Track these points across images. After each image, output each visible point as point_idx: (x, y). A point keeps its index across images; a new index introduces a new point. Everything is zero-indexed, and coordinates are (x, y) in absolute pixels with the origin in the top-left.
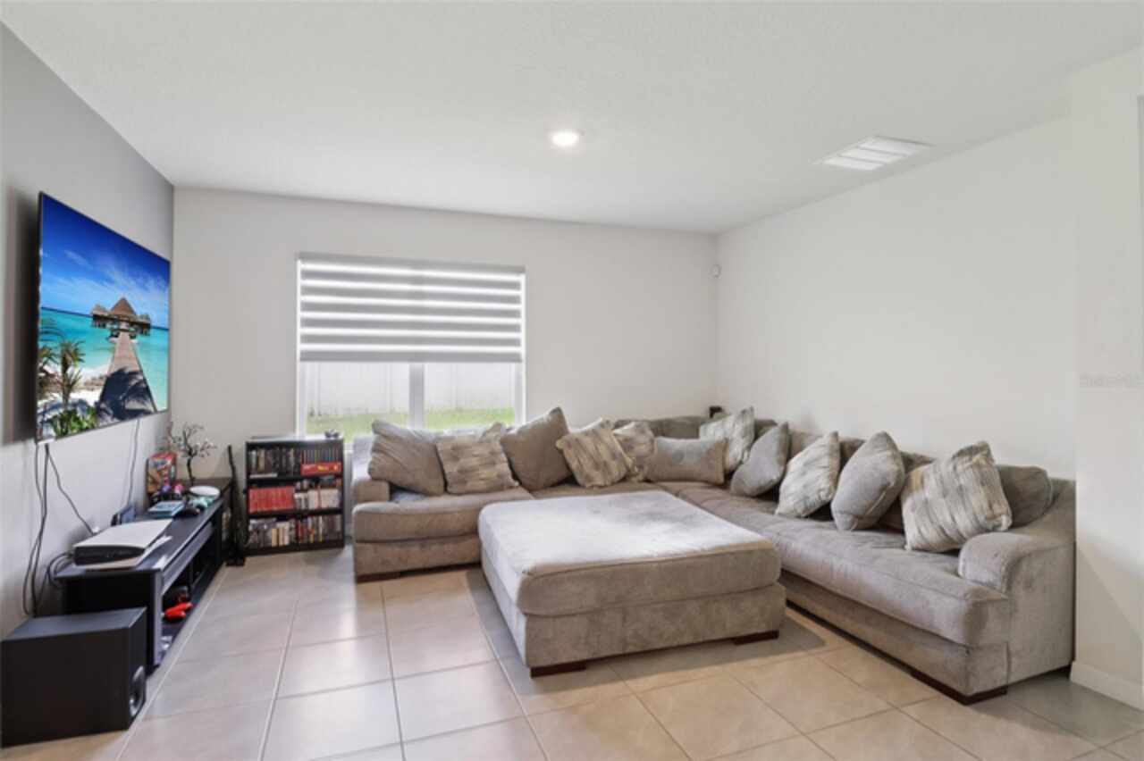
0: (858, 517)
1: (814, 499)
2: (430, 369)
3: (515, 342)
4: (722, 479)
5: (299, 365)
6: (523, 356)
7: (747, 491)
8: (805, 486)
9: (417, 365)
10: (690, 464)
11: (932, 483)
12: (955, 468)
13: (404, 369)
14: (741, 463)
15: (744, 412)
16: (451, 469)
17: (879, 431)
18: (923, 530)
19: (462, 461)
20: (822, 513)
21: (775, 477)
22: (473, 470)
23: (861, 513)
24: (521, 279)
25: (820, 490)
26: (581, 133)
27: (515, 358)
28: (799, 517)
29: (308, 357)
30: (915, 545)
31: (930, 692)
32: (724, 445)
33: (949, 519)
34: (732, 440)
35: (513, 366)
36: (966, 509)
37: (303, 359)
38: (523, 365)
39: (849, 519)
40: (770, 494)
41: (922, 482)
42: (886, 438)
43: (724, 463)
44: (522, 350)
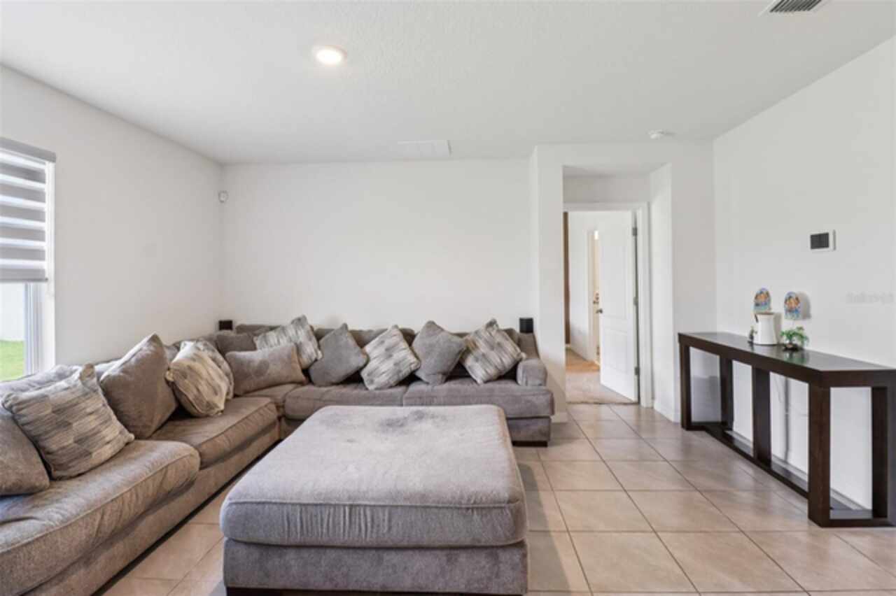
0: (444, 374)
1: (405, 371)
4: (302, 377)
6: (50, 273)
7: (334, 381)
8: (396, 364)
10: (275, 370)
11: (481, 343)
12: (490, 334)
14: (316, 360)
17: (427, 320)
18: (487, 370)
20: (411, 378)
21: (361, 364)
22: (95, 433)
23: (445, 369)
25: (411, 364)
28: (391, 387)
30: (485, 379)
32: (298, 349)
33: (499, 360)
34: (301, 343)
36: (506, 353)
39: (440, 376)
40: (355, 378)
41: (475, 345)
42: (431, 325)
43: (300, 363)
44: (47, 265)
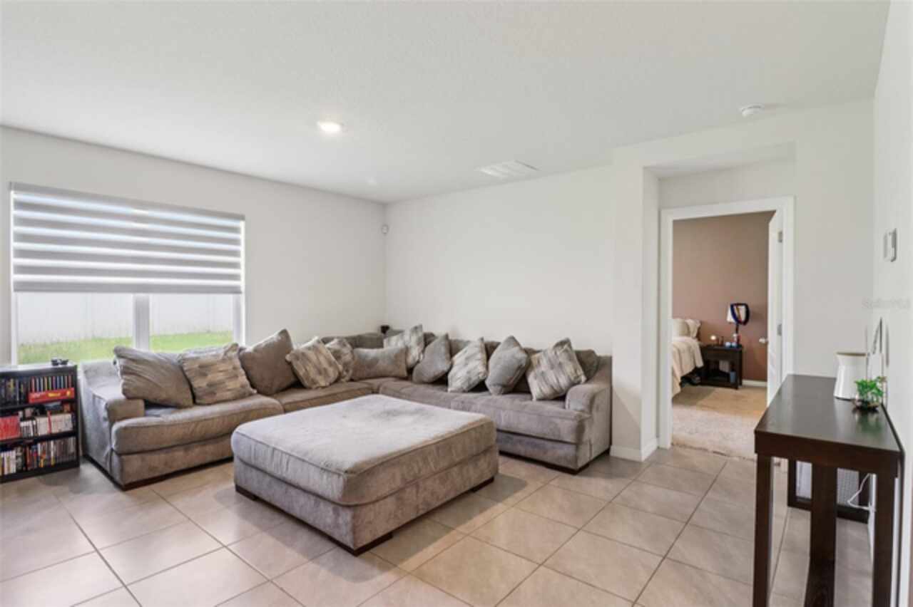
0: (504, 386)
1: (475, 379)
2: (153, 298)
3: (235, 277)
4: (405, 374)
5: (13, 294)
6: (243, 289)
7: (425, 380)
8: (468, 372)
9: (142, 295)
10: (383, 365)
11: (544, 362)
12: (556, 353)
13: (129, 299)
14: (418, 362)
15: (416, 328)
16: (200, 384)
17: (508, 335)
18: (542, 388)
19: (210, 376)
20: (480, 387)
21: (446, 369)
22: (221, 382)
23: (505, 383)
24: (242, 224)
25: (479, 373)
26: (342, 125)
27: (235, 291)
28: (464, 392)
29: (23, 287)
30: (540, 397)
31: (557, 473)
32: (406, 351)
33: (555, 381)
34: (411, 347)
35: (231, 297)
36: (564, 374)
37: (16, 290)
38: (243, 297)
39: (499, 388)
40: (442, 381)
41: (539, 362)
42: (513, 341)
43: (406, 362)
44: (241, 284)
